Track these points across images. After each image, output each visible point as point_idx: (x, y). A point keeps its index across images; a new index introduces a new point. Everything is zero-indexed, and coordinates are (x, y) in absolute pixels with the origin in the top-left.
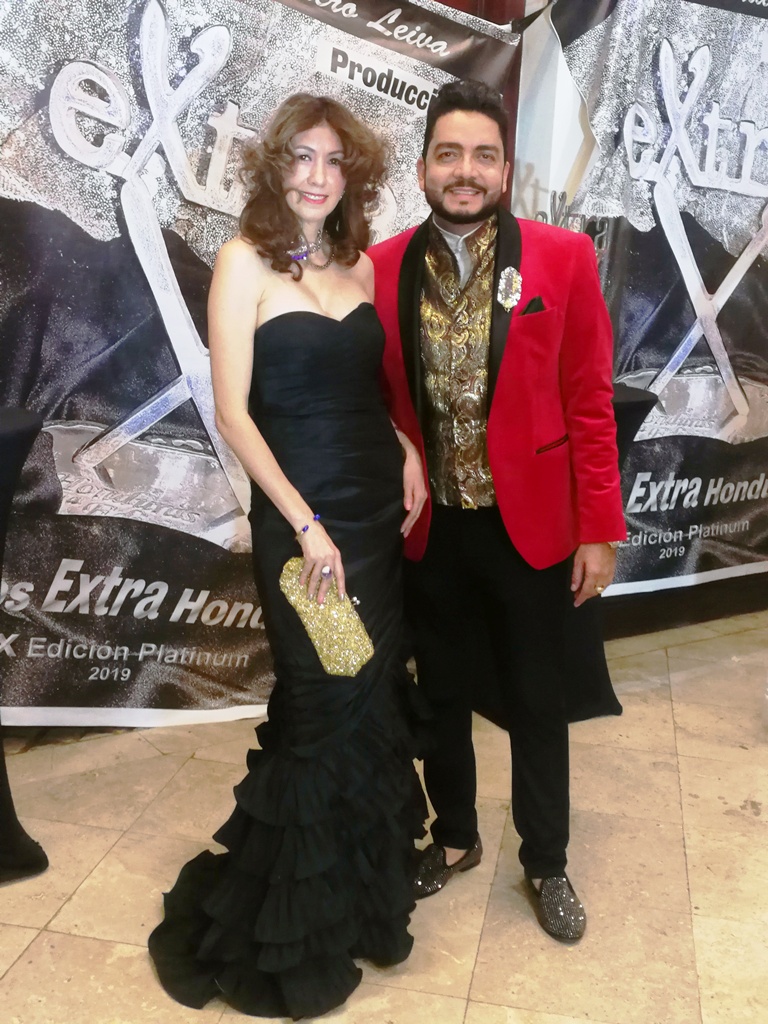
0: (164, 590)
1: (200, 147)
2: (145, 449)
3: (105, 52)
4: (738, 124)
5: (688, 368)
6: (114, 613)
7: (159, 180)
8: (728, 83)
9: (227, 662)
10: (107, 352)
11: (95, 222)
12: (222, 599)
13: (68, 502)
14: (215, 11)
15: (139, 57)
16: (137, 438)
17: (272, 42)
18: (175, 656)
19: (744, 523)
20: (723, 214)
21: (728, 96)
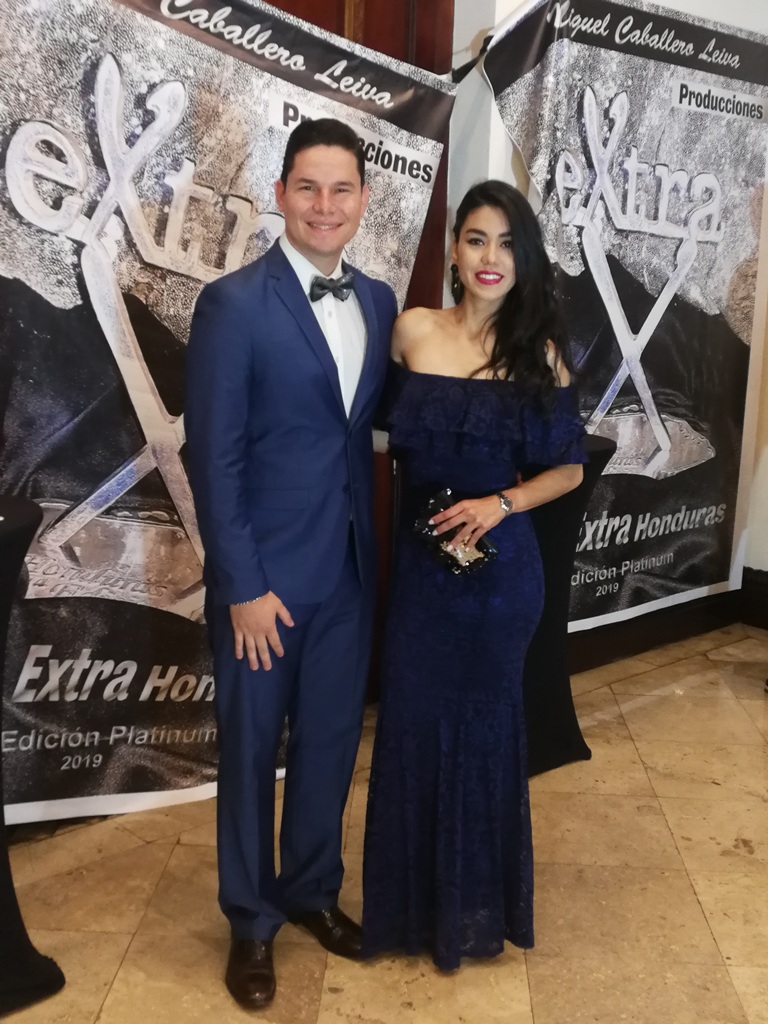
0: (132, 668)
1: (157, 206)
2: (111, 524)
3: (60, 110)
4: (654, 167)
5: (616, 408)
6: (84, 697)
7: (118, 242)
8: (645, 128)
9: (196, 738)
10: (71, 424)
11: (56, 289)
12: (190, 674)
13: (35, 585)
14: (170, 66)
15: (94, 115)
16: (103, 513)
17: (226, 97)
18: (145, 737)
19: (669, 556)
20: (643, 255)
21: (645, 140)
